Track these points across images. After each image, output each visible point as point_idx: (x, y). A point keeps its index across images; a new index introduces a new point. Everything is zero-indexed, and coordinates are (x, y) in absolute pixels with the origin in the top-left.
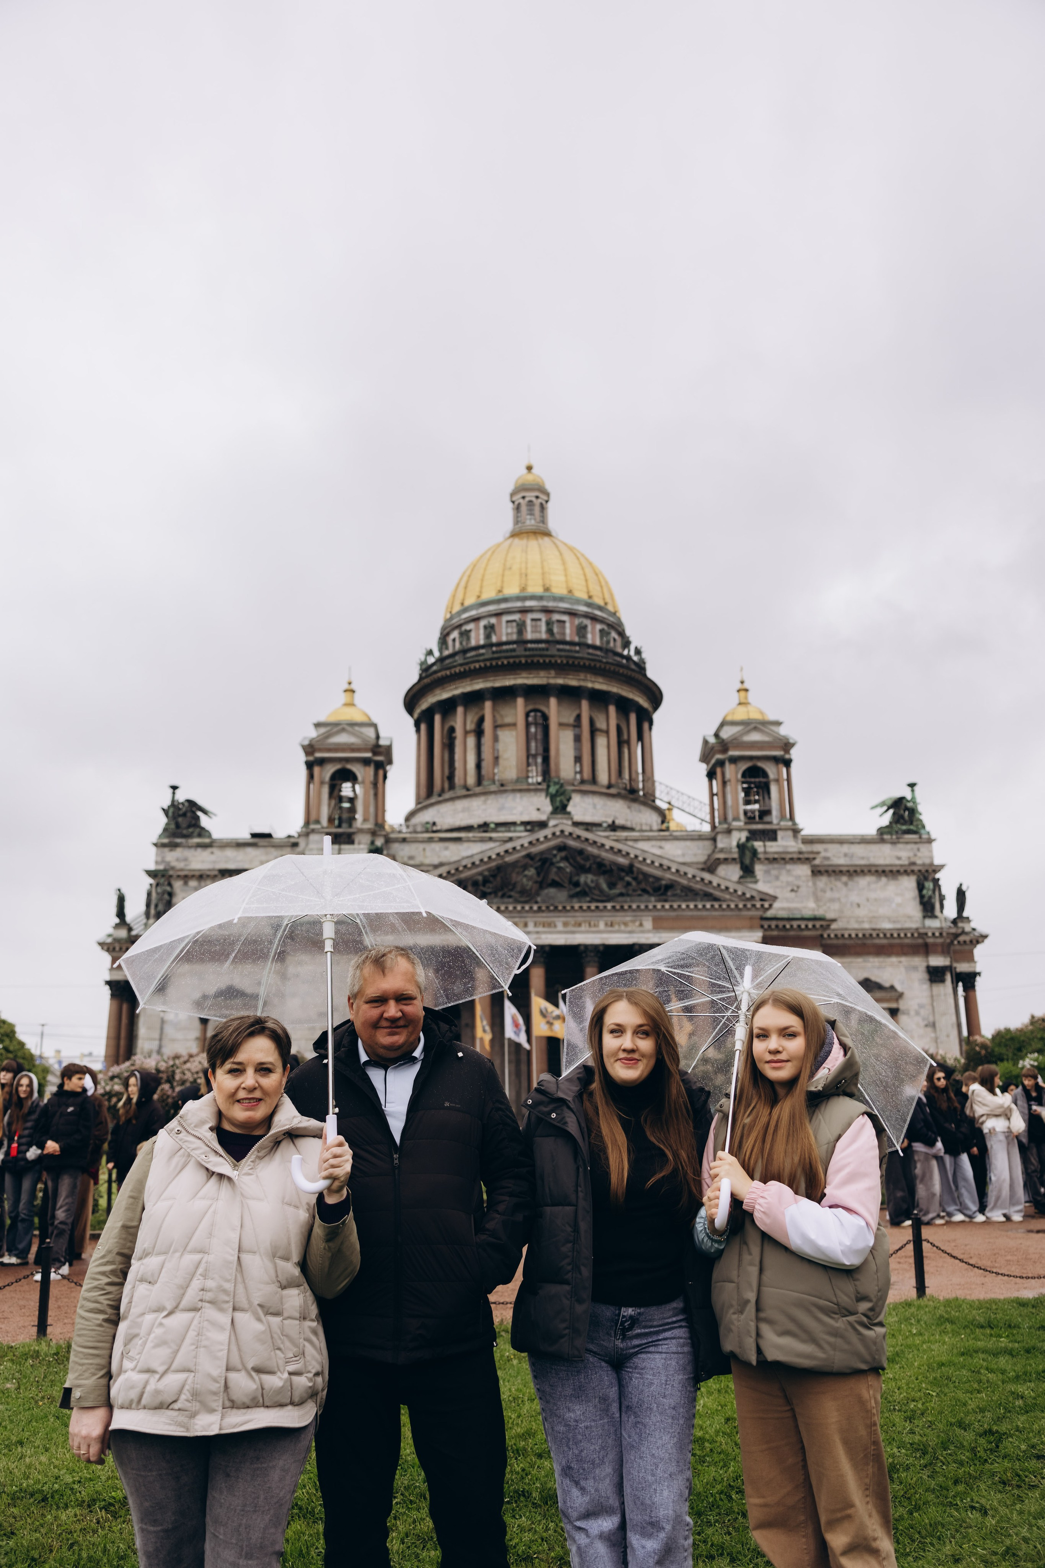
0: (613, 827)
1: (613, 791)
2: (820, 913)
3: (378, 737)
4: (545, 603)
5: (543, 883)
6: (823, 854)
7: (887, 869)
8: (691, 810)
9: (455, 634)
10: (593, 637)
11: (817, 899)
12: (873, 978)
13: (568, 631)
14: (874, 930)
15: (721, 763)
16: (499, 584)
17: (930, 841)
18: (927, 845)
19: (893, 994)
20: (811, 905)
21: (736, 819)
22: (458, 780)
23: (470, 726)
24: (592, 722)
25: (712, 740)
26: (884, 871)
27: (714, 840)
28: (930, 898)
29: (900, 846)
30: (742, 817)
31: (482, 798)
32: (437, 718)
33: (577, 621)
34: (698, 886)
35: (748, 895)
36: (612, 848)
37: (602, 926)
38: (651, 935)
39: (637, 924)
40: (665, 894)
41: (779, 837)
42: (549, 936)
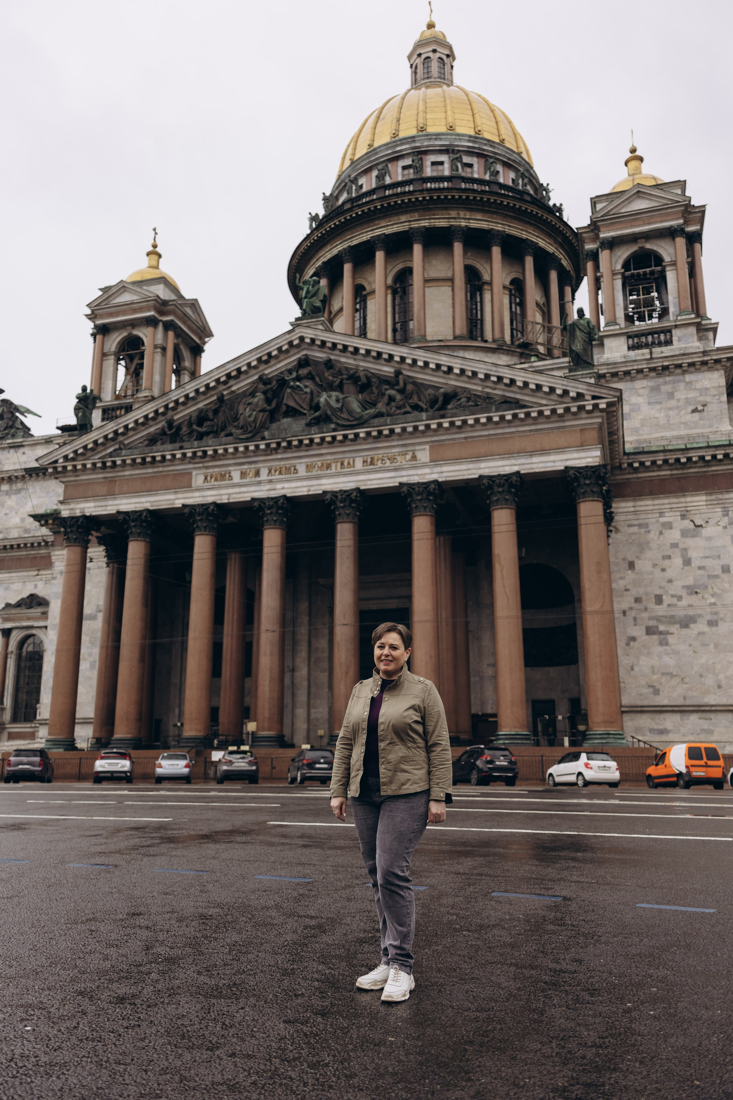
20: (726, 427)
21: (610, 323)
34: (499, 392)
35: (572, 394)
36: (368, 352)
37: (359, 464)
38: (427, 470)
39: (408, 457)
40: (443, 407)
41: (675, 339)
42: (286, 485)
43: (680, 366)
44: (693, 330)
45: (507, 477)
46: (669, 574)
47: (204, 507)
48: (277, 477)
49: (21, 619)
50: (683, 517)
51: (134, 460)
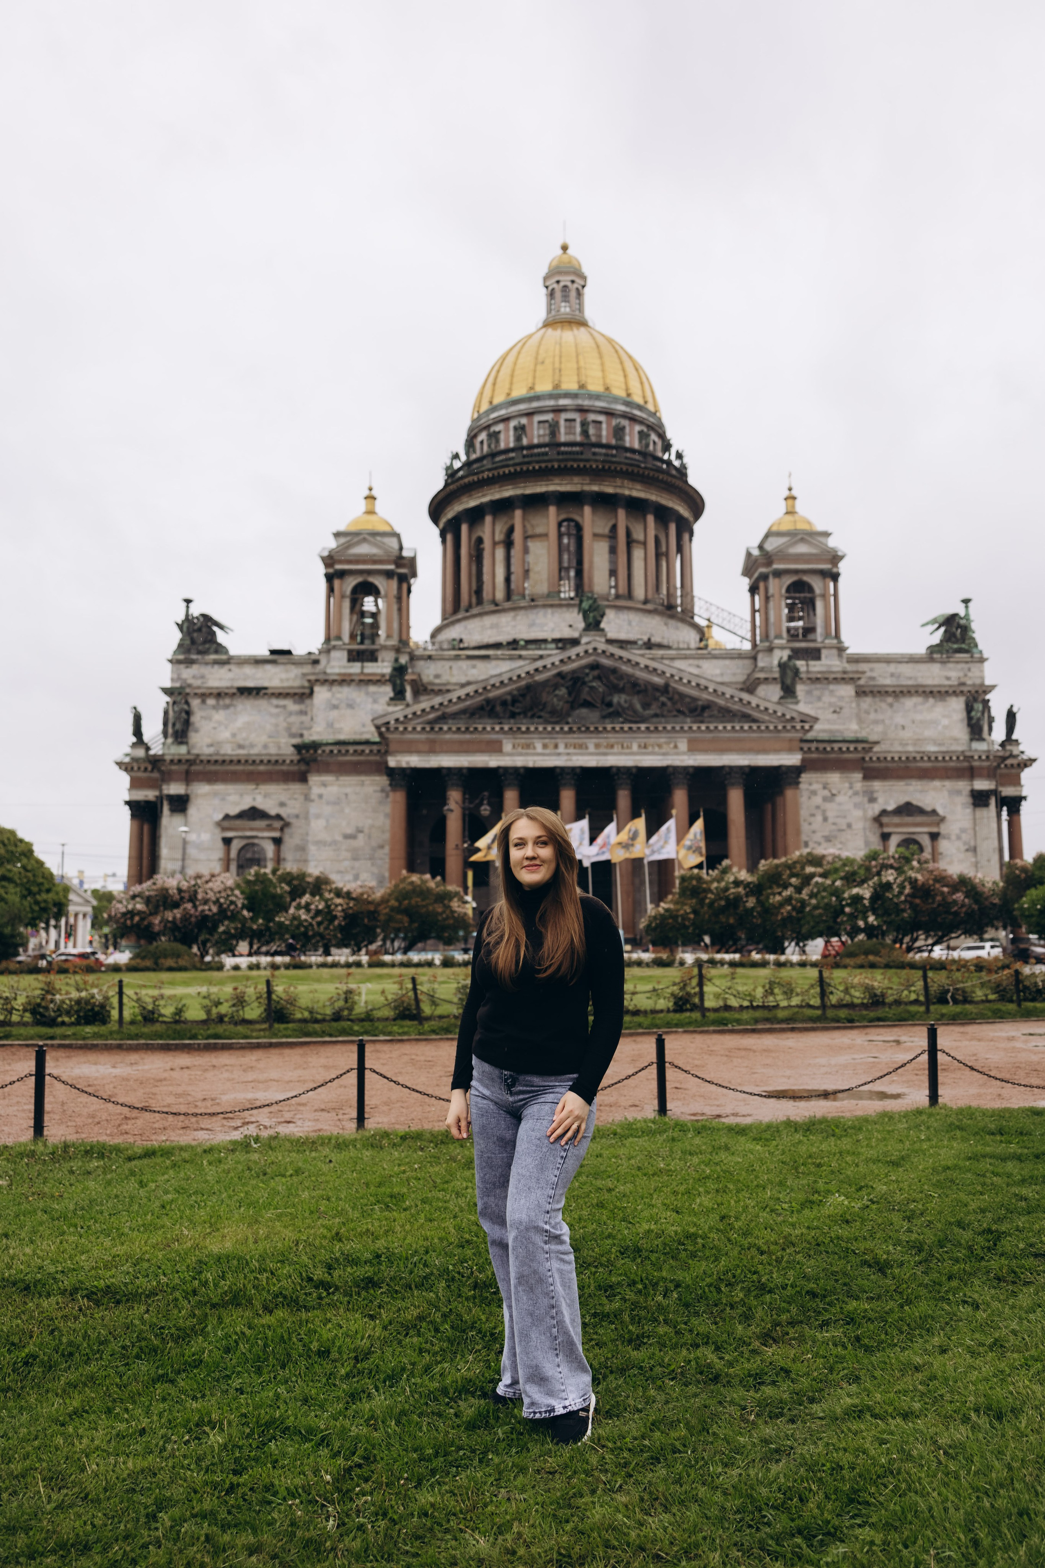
0: (649, 645)
1: (649, 607)
2: (862, 735)
3: (401, 548)
4: (580, 402)
5: (576, 702)
6: (869, 674)
7: (935, 689)
8: (731, 628)
9: (483, 436)
10: (632, 440)
11: (860, 721)
12: (915, 802)
13: (604, 433)
14: (918, 752)
15: (764, 577)
16: (530, 380)
17: (982, 660)
18: (978, 665)
19: (935, 818)
20: (854, 726)
21: (779, 636)
22: (486, 594)
23: (499, 537)
24: (628, 534)
25: (756, 552)
26: (931, 692)
27: (755, 658)
28: (979, 719)
29: (951, 665)
30: (785, 634)
31: (512, 614)
32: (464, 528)
33: (614, 422)
34: (736, 707)
35: (788, 717)
36: (647, 667)
37: (635, 747)
38: (685, 757)
39: (672, 745)
40: (701, 715)
41: (823, 656)
42: (580, 758)
43: (827, 679)
44: (835, 652)
45: (741, 768)
46: (814, 826)
47: (516, 770)
48: (571, 750)
49: (244, 829)
50: (825, 788)
51: (459, 729)
